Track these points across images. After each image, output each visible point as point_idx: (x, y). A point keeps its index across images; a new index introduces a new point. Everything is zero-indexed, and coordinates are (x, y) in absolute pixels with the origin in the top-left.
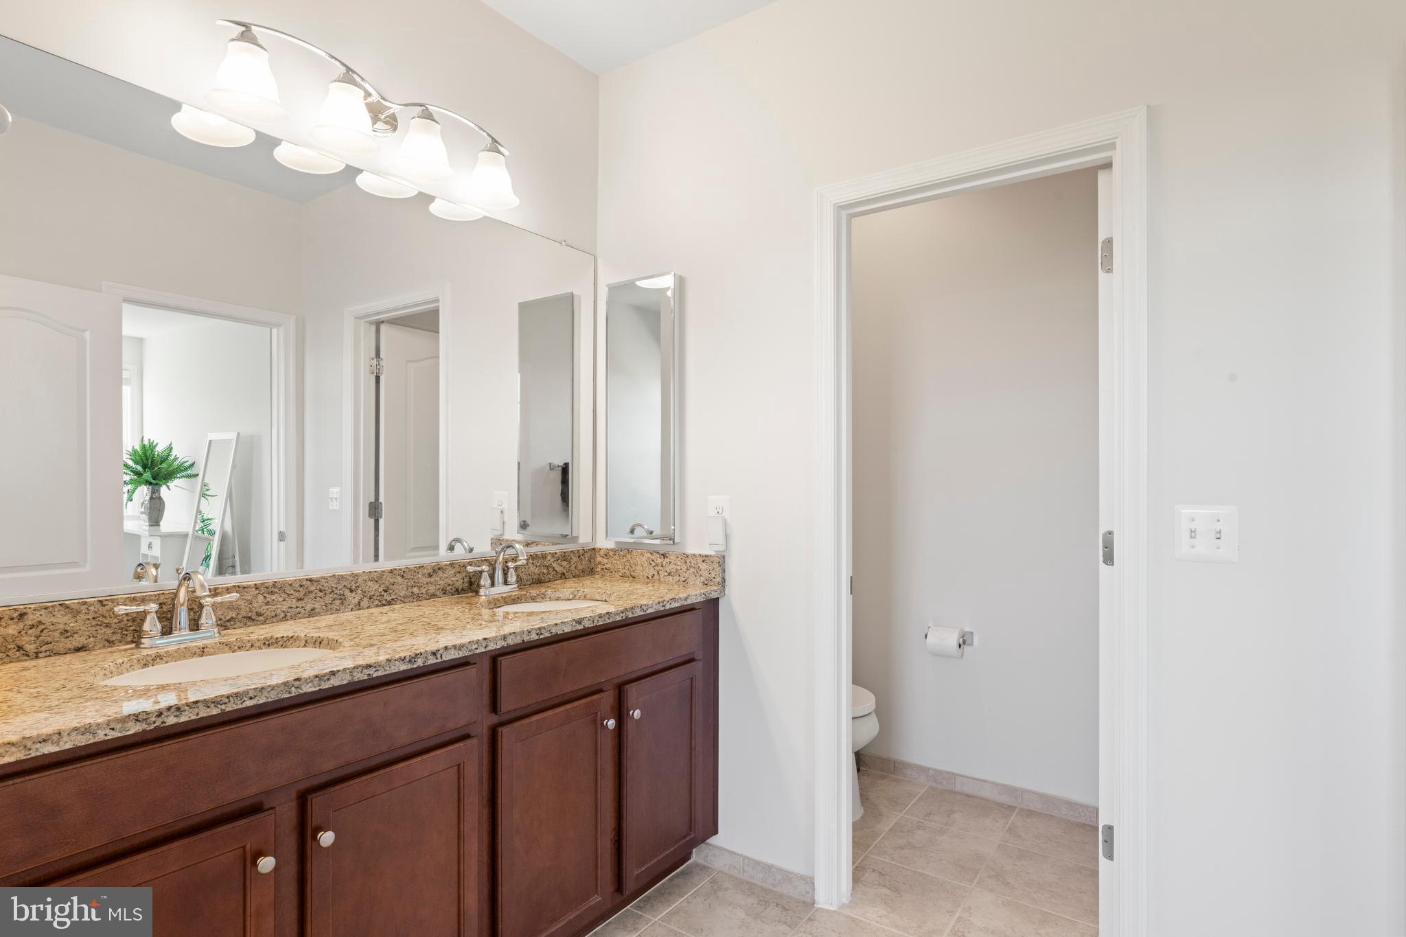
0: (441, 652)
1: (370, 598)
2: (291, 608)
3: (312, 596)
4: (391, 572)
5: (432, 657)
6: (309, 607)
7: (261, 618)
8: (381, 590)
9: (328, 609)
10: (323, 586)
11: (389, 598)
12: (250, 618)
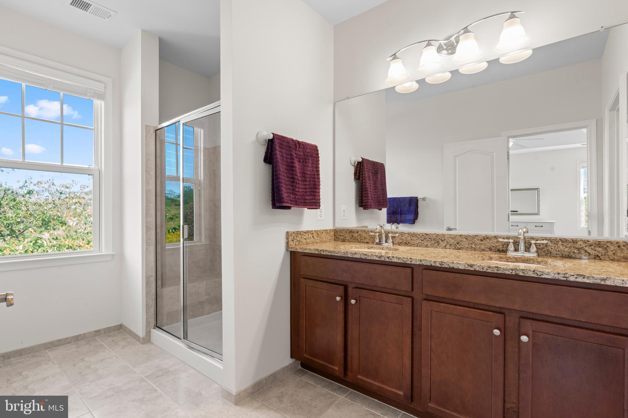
0: (391, 258)
1: (450, 245)
2: (419, 243)
3: (426, 240)
4: (460, 236)
5: (387, 258)
6: (425, 244)
7: (410, 244)
8: (455, 242)
9: (432, 246)
10: (431, 237)
11: (459, 247)
12: (406, 243)
